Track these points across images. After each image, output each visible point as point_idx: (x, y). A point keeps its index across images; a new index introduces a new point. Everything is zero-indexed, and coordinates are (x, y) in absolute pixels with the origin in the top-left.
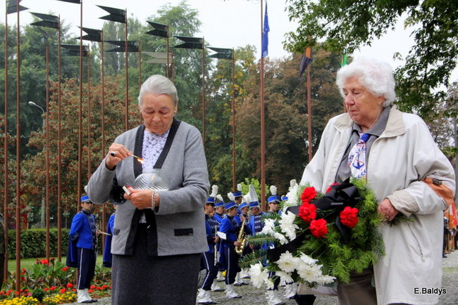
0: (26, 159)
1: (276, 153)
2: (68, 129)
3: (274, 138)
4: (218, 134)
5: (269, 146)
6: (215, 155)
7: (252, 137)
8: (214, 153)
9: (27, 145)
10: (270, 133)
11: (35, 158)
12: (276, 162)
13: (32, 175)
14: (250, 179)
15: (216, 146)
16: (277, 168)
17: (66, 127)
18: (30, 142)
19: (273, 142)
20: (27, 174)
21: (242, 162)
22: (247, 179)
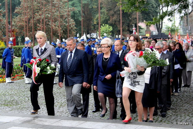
0: (14, 18)
1: (117, 13)
2: (29, 6)
3: (116, 7)
4: (96, 5)
5: (115, 11)
6: (95, 14)
7: (108, 7)
8: (95, 13)
9: (14, 13)
10: (115, 5)
11: (17, 18)
12: (117, 17)
13: (16, 24)
14: (105, 24)
15: (95, 10)
16: (118, 19)
17: (29, 5)
18: (15, 11)
19: (116, 9)
20: (14, 24)
21: (105, 17)
22: (103, 25)
